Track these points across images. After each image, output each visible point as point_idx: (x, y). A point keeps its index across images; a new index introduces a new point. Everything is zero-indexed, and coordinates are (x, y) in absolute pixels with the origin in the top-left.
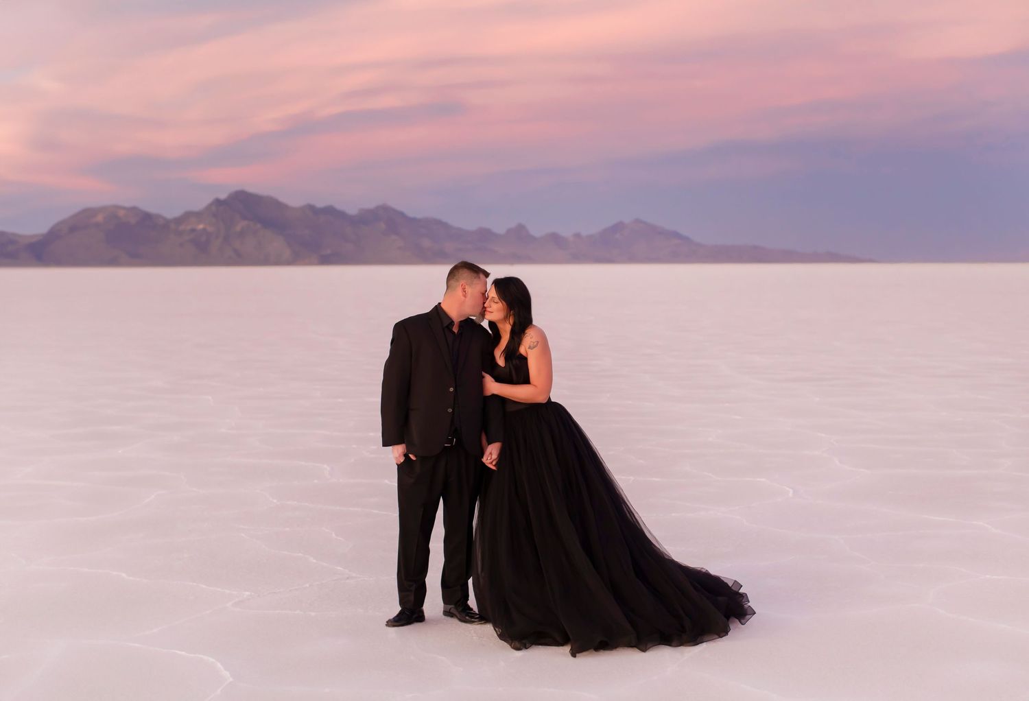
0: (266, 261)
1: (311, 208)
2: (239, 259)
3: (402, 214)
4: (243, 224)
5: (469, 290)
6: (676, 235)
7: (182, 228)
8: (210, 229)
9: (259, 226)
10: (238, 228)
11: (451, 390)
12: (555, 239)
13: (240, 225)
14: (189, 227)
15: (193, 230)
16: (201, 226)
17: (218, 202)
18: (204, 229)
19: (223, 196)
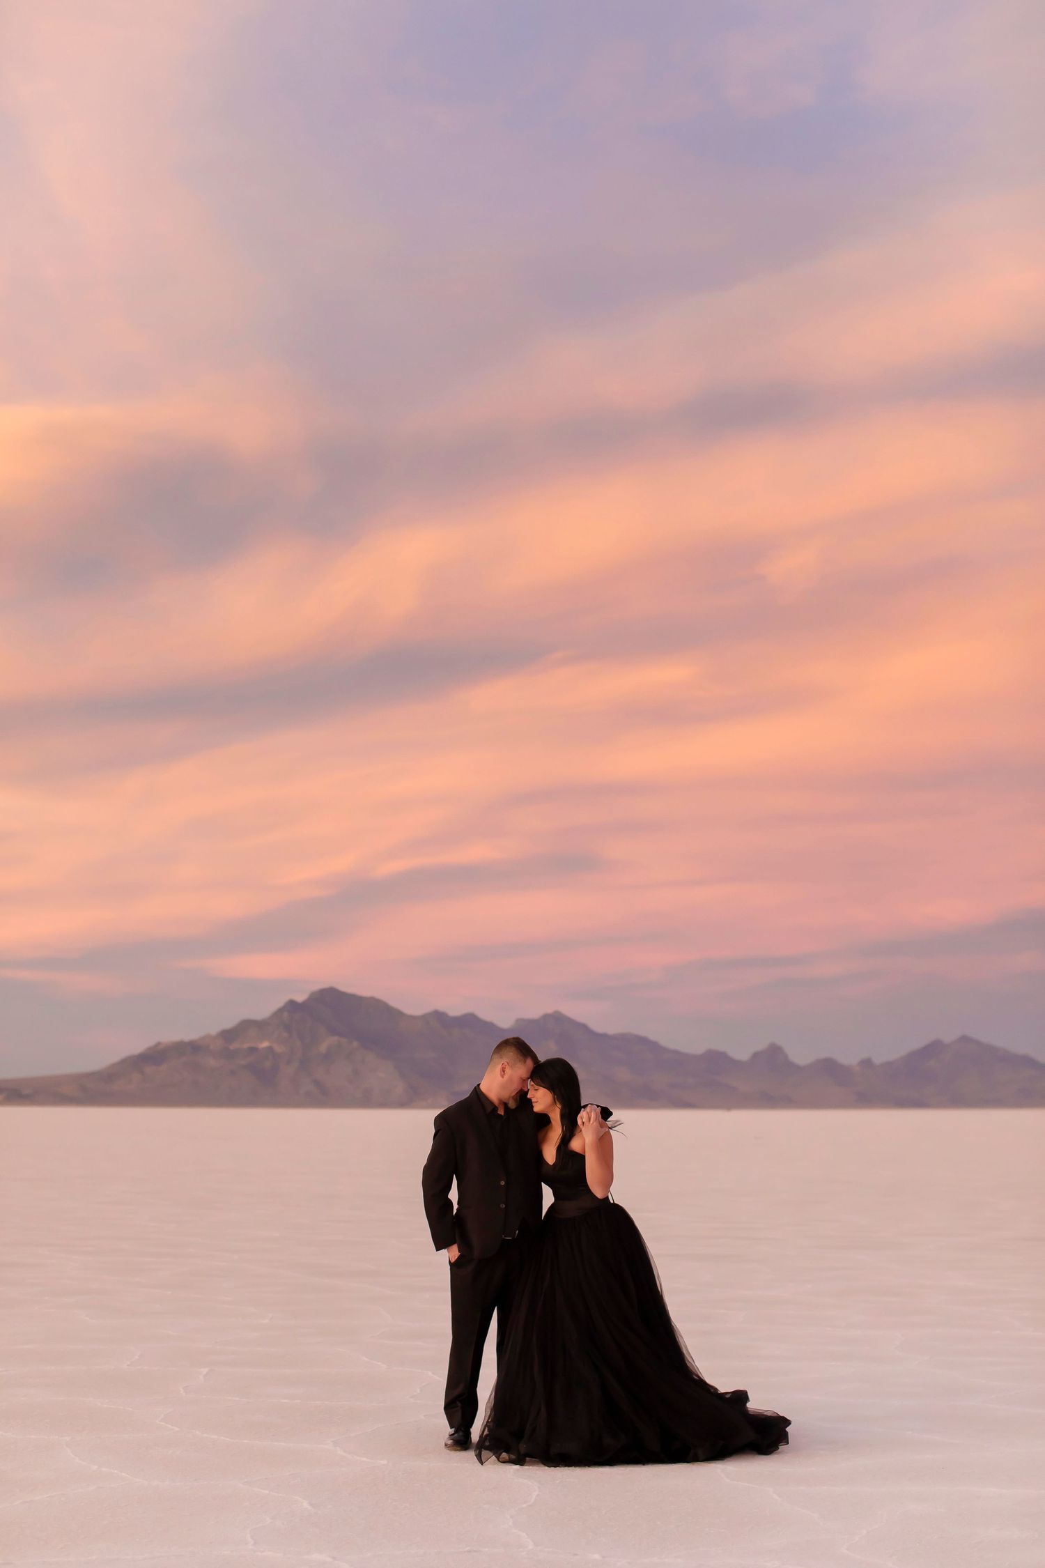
0: (367, 1101)
1: (439, 1016)
2: (323, 1097)
3: (584, 1028)
4: (332, 1040)
5: (508, 1071)
6: (1028, 1062)
7: (234, 1046)
8: (278, 1049)
9: (355, 1044)
10: (323, 1048)
11: (503, 1183)
12: (829, 1069)
13: (327, 1043)
14: (246, 1046)
15: (253, 1050)
16: (265, 1044)
17: (292, 1004)
18: (270, 1049)
19: (300, 998)
